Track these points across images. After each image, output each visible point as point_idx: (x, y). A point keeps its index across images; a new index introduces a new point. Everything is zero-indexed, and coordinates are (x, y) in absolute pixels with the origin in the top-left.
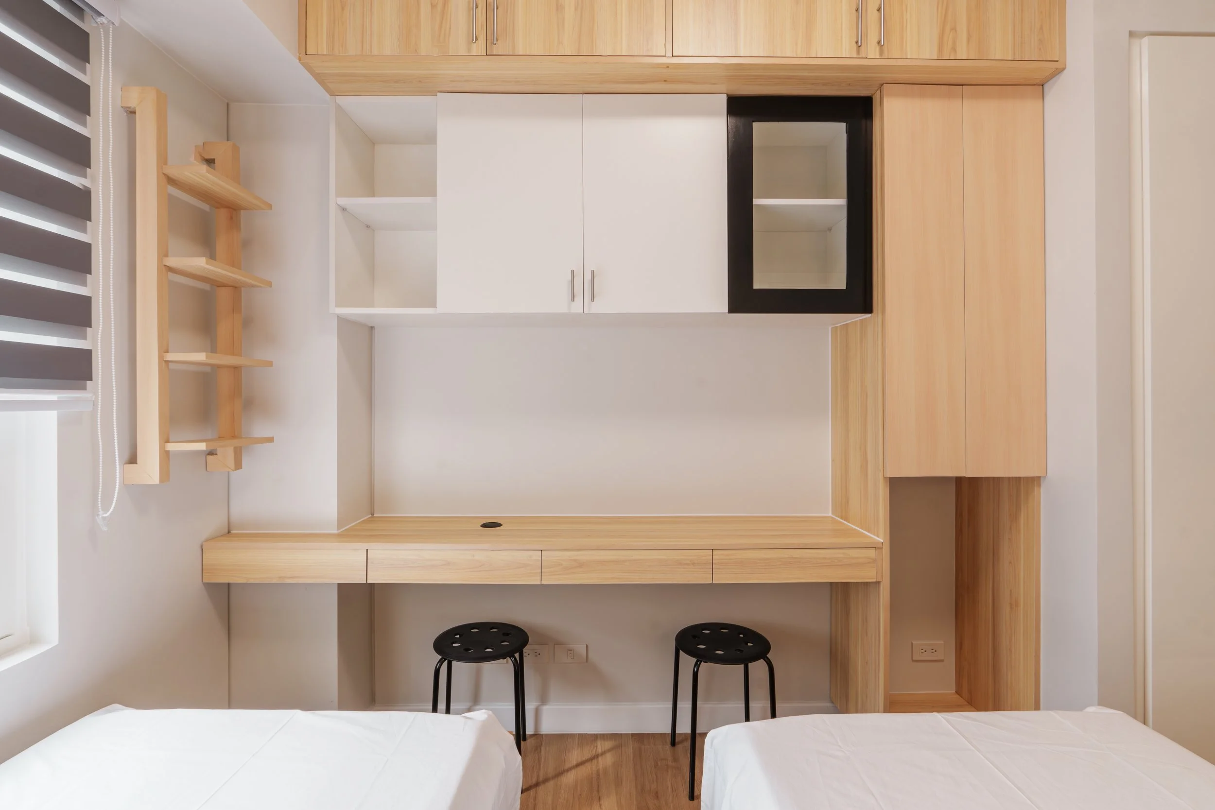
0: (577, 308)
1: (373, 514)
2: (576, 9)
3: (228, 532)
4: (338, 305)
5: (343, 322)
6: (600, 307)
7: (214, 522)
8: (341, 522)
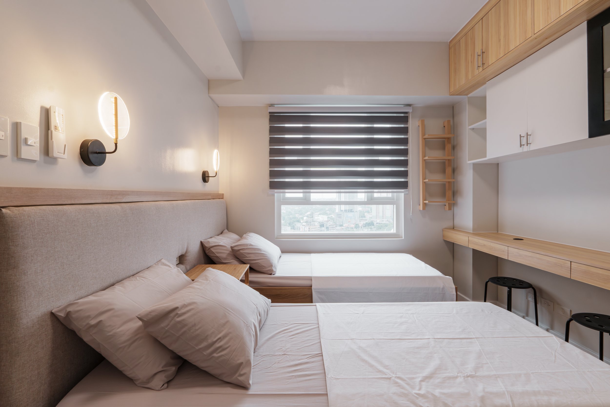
0: (526, 149)
1: (498, 232)
2: (504, 38)
3: (453, 228)
4: (469, 160)
5: (475, 165)
6: (533, 147)
7: (450, 224)
8: (474, 230)
